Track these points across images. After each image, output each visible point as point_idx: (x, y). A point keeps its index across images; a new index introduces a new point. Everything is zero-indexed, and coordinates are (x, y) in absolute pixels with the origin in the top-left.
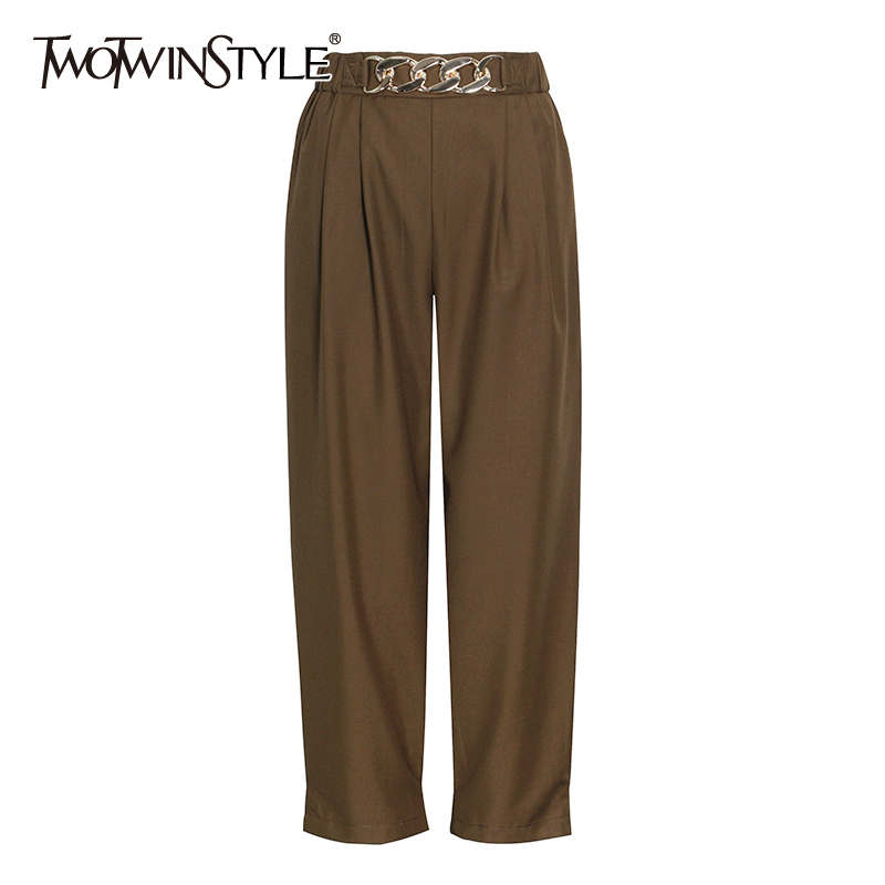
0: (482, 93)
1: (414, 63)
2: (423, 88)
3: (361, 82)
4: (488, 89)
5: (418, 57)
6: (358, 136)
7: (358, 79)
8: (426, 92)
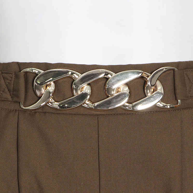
0: (155, 110)
1: (78, 76)
2: (87, 103)
3: (18, 97)
4: (161, 105)
5: (82, 68)
6: (16, 155)
7: (15, 93)
8: (90, 109)
